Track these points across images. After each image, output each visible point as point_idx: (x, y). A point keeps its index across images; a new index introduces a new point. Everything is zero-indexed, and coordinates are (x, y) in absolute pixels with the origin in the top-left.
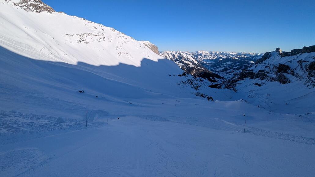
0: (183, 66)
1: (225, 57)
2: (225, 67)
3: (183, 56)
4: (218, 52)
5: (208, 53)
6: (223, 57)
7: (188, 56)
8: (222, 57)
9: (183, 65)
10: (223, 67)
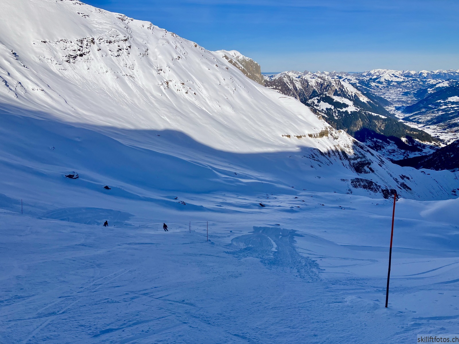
0: (330, 109)
1: (446, 84)
2: (443, 110)
3: (329, 85)
4: (425, 73)
5: (397, 74)
6: (441, 85)
7: (342, 83)
8: (435, 85)
9: (329, 106)
10: (439, 110)
